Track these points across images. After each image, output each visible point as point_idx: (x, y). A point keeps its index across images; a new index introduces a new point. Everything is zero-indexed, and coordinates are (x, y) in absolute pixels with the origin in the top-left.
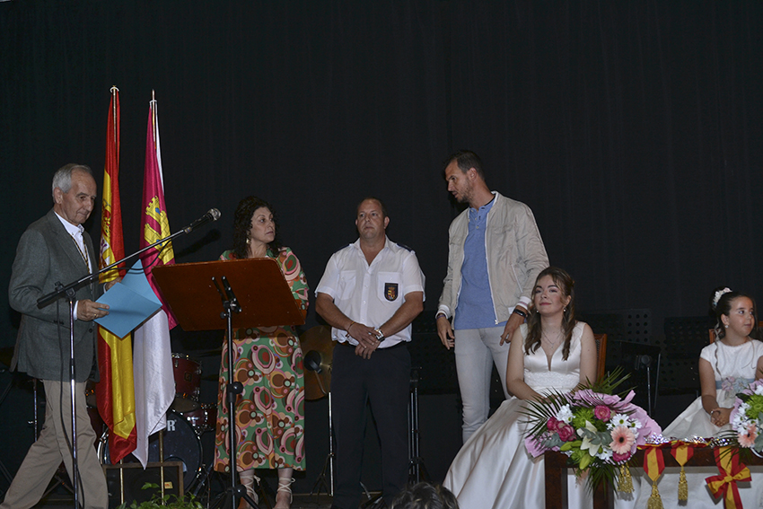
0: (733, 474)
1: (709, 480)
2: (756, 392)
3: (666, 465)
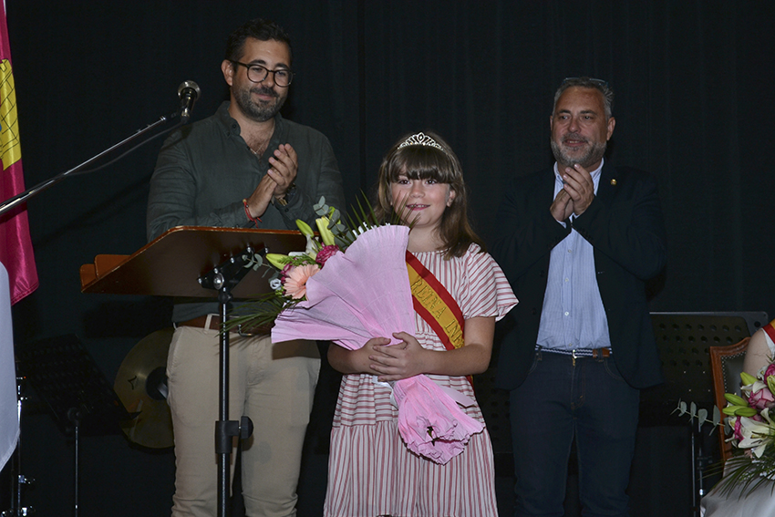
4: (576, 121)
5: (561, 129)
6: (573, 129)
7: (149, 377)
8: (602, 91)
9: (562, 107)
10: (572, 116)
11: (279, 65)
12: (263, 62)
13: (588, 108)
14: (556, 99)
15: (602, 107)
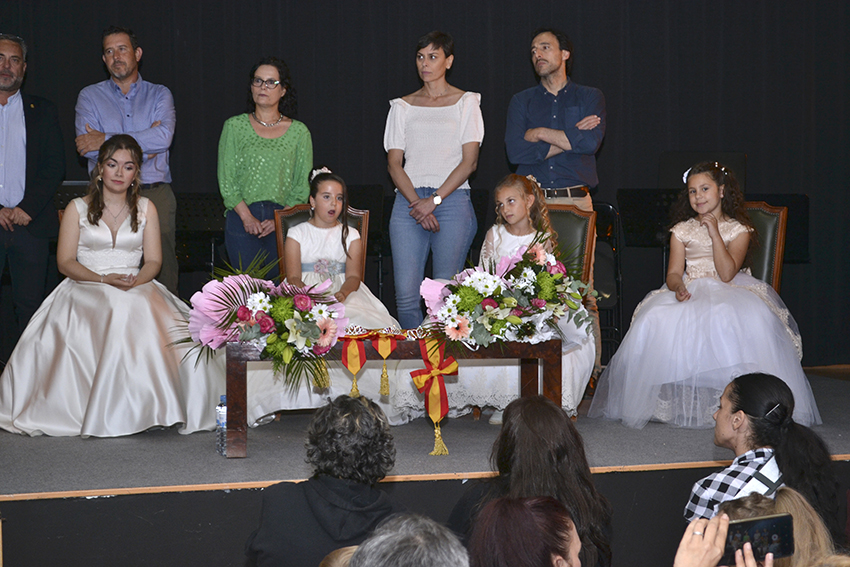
0: (440, 367)
1: (413, 375)
2: (463, 284)
3: (367, 358)
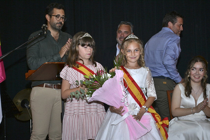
4: (123, 34)
5: (119, 35)
6: (122, 36)
7: (22, 102)
8: (131, 26)
9: (120, 30)
10: (122, 32)
11: (63, 16)
12: (60, 15)
13: (126, 31)
14: (118, 27)
15: (130, 30)
